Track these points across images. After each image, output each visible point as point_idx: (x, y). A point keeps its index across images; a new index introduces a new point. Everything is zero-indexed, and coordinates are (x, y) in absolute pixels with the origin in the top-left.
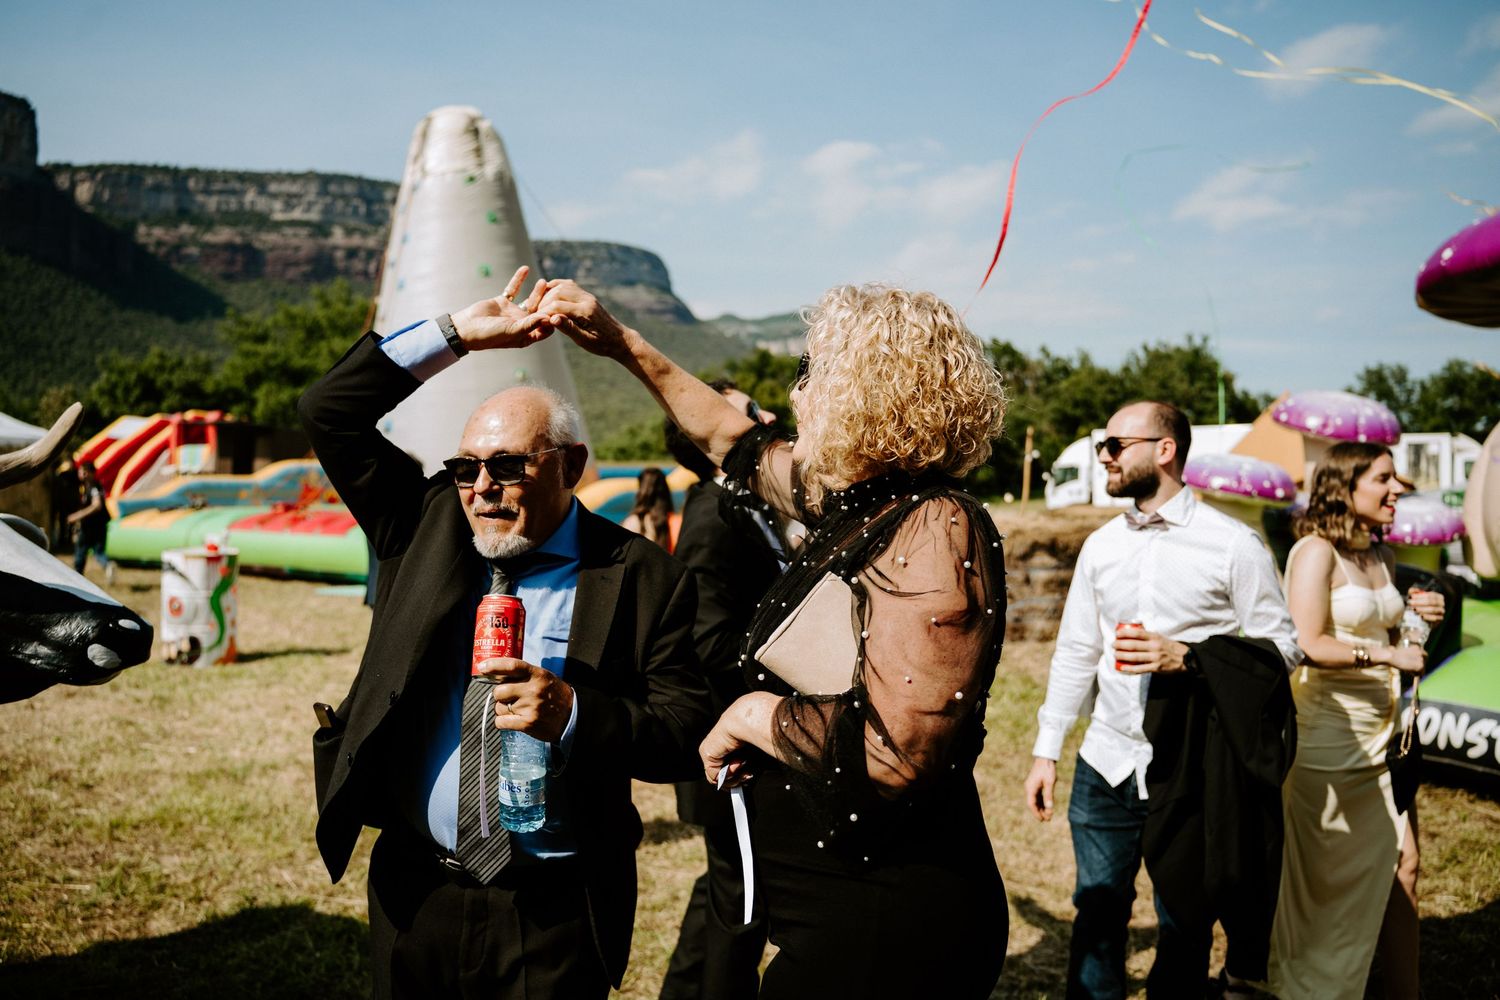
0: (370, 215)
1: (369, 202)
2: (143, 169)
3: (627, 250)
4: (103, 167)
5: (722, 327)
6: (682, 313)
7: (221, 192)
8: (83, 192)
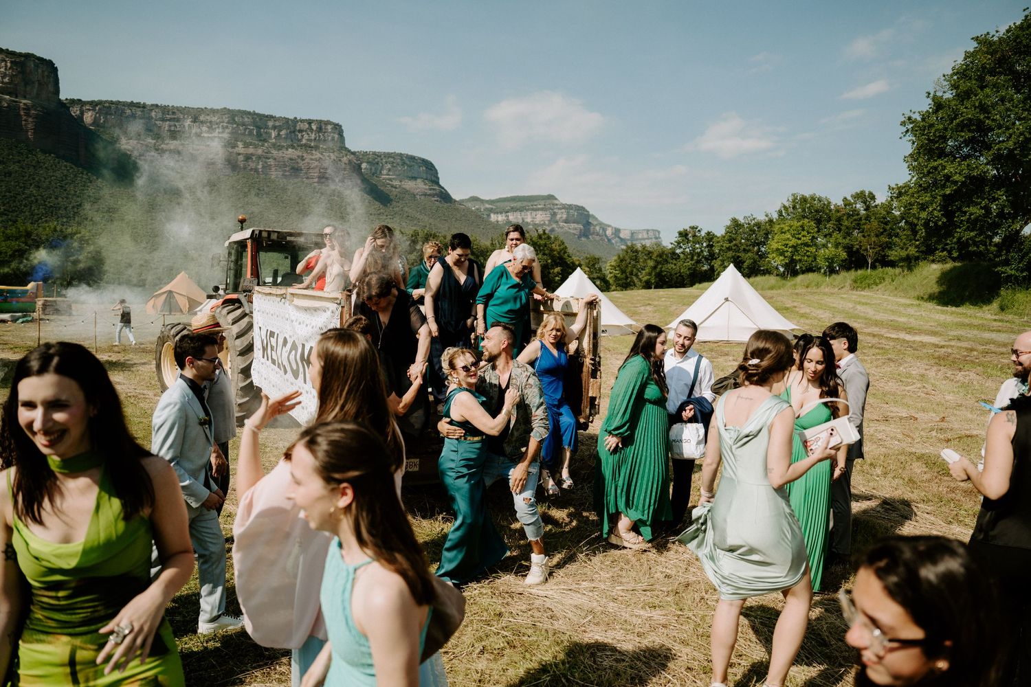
0: (259, 135)
1: (259, 128)
2: (124, 104)
3: (412, 158)
4: (100, 103)
5: (469, 205)
6: (445, 197)
7: (170, 120)
8: (88, 118)
